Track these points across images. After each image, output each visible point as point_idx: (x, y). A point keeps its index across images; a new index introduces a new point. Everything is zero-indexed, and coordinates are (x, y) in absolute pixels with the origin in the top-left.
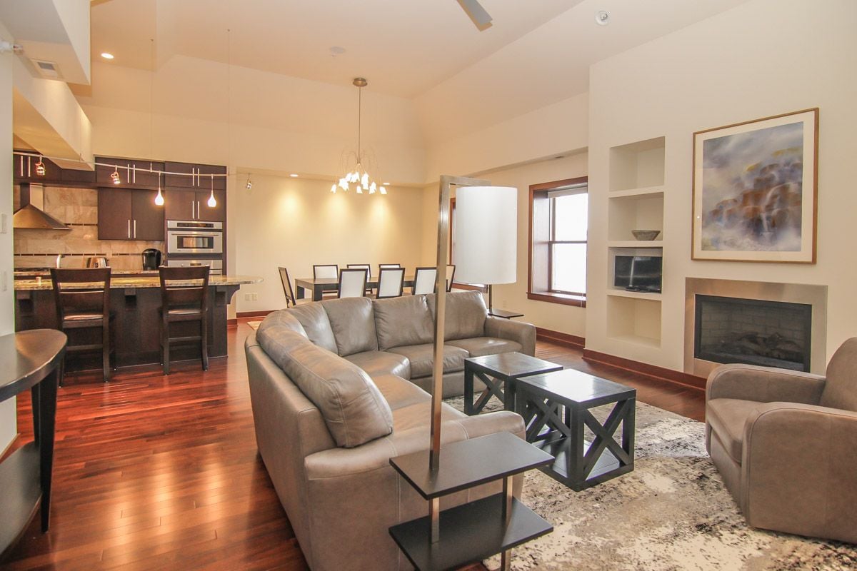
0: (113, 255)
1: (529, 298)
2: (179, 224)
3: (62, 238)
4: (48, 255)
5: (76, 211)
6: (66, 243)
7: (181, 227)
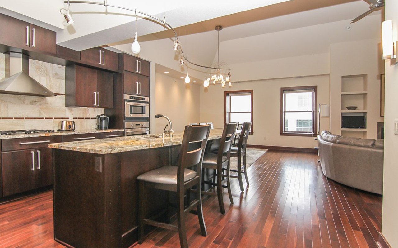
0: (74, 118)
1: (281, 135)
2: (130, 97)
3: (38, 104)
4: (26, 118)
5: (49, 82)
6: (41, 108)
7: (132, 99)
